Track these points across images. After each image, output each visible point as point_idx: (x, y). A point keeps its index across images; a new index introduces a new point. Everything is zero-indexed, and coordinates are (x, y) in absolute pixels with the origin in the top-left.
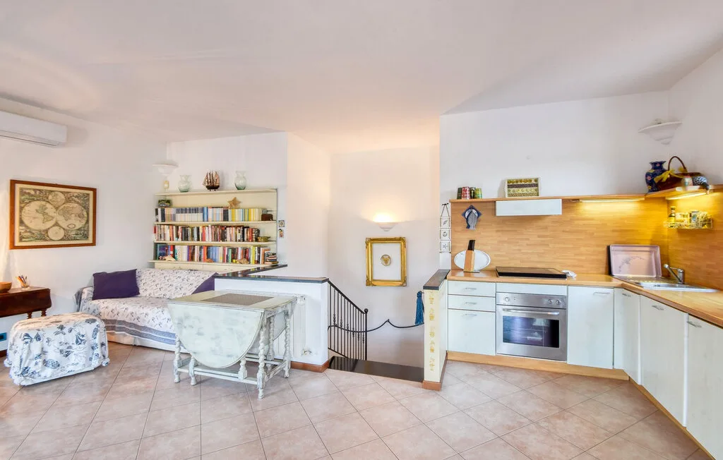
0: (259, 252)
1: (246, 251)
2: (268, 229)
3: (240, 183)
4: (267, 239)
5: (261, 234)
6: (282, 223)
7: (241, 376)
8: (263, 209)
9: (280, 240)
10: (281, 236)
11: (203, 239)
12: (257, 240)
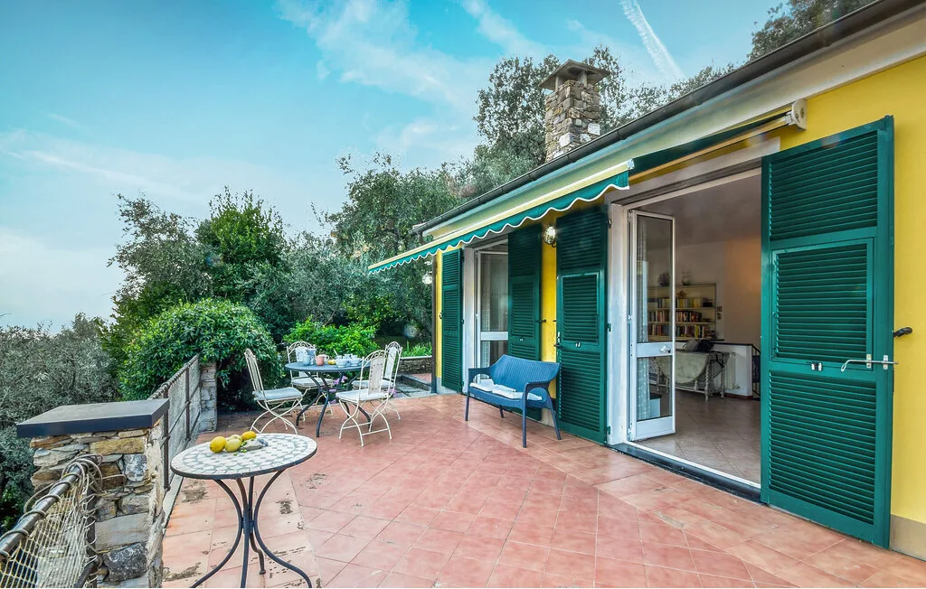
0: (701, 329)
1: (691, 329)
2: (709, 313)
3: (686, 280)
4: (708, 320)
5: (703, 317)
6: (720, 309)
7: (695, 389)
8: (704, 299)
9: (718, 321)
10: (719, 318)
11: (659, 320)
12: (699, 321)
